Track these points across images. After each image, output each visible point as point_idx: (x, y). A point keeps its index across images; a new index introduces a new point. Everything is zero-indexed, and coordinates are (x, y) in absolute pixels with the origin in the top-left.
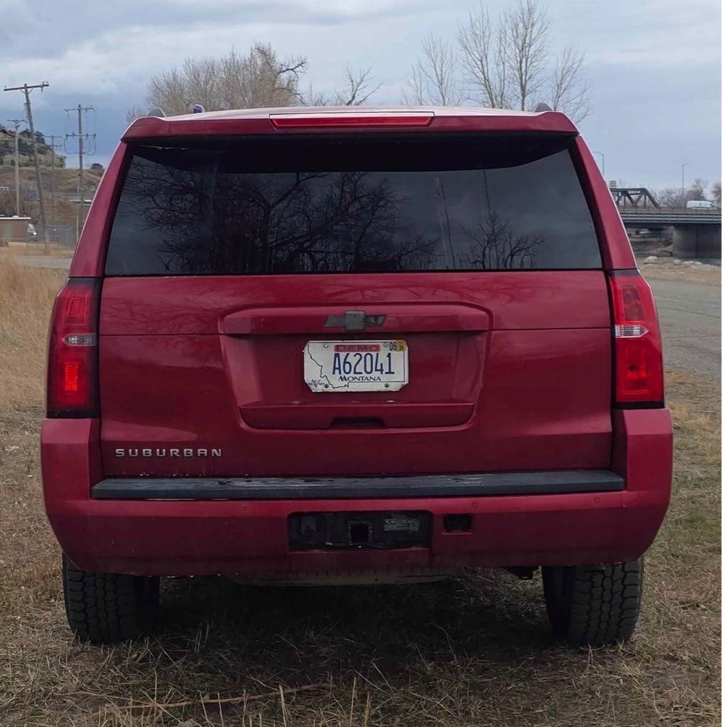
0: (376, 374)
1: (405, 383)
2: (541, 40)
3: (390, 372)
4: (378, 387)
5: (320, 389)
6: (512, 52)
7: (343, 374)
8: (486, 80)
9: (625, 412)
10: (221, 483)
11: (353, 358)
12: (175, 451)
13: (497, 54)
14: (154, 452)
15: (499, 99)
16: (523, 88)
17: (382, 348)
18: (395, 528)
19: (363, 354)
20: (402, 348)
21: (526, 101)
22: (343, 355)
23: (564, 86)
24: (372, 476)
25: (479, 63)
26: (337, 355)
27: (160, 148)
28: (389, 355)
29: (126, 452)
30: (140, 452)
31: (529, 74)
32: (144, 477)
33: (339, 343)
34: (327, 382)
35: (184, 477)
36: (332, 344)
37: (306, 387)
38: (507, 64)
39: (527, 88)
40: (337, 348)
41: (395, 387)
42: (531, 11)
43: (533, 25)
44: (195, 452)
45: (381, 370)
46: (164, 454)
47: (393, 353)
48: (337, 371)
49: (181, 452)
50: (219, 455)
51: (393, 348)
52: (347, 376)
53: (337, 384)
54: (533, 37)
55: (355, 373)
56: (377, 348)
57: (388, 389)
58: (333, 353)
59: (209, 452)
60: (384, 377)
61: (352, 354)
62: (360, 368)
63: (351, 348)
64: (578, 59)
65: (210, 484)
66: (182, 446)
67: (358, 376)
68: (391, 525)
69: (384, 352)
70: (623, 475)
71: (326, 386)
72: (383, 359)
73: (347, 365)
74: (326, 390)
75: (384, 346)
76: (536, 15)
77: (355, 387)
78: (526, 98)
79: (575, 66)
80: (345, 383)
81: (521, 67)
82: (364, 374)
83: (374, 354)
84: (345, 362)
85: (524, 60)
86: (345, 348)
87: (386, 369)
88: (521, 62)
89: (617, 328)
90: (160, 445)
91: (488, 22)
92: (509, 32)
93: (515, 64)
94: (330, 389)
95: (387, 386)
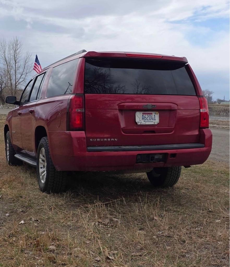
0: (152, 120)
1: (159, 122)
2: (20, 49)
3: (155, 120)
4: (152, 123)
5: (139, 124)
6: (12, 52)
7: (144, 120)
8: (5, 58)
9: (203, 129)
10: (119, 147)
11: (146, 116)
12: (106, 139)
13: (8, 52)
14: (100, 140)
15: (9, 64)
16: (15, 61)
17: (153, 114)
18: (157, 158)
19: (149, 115)
20: (157, 114)
21: (16, 65)
22: (144, 115)
23: (26, 62)
24: (153, 145)
25: (3, 54)
26: (143, 115)
27: (93, 60)
28: (154, 116)
29: (93, 140)
30: (97, 140)
31: (17, 58)
32: (97, 146)
33: (143, 112)
34: (141, 122)
35: (107, 146)
36: (142, 113)
37: (136, 123)
38: (11, 55)
39: (16, 62)
40: (143, 114)
41: (156, 123)
42: (17, 41)
43: (18, 45)
44: (111, 140)
45: (153, 119)
46: (103, 140)
47: (156, 115)
48: (143, 119)
49: (107, 140)
50: (116, 140)
51: (155, 114)
52: (145, 121)
53: (143, 123)
54: (18, 48)
55: (147, 120)
56: (152, 114)
57: (155, 124)
58: (142, 115)
59: (114, 140)
60: (154, 121)
61: (146, 115)
62: (148, 119)
63: (146, 114)
64: (30, 55)
65: (117, 148)
66: (107, 138)
67: (148, 121)
68: (156, 157)
69: (153, 115)
70: (204, 144)
71: (141, 123)
72: (153, 116)
73: (145, 118)
74: (141, 124)
75: (153, 113)
76: (18, 42)
77: (147, 123)
78: (16, 64)
79: (30, 57)
80: (145, 122)
81: (15, 56)
82: (149, 120)
83: (151, 115)
84: (145, 117)
85: (15, 54)
86: (145, 114)
87: (154, 119)
88: (15, 55)
89: (201, 110)
90: (102, 138)
91: (5, 43)
92: (11, 46)
93: (13, 55)
94: (142, 124)
95: (154, 123)
